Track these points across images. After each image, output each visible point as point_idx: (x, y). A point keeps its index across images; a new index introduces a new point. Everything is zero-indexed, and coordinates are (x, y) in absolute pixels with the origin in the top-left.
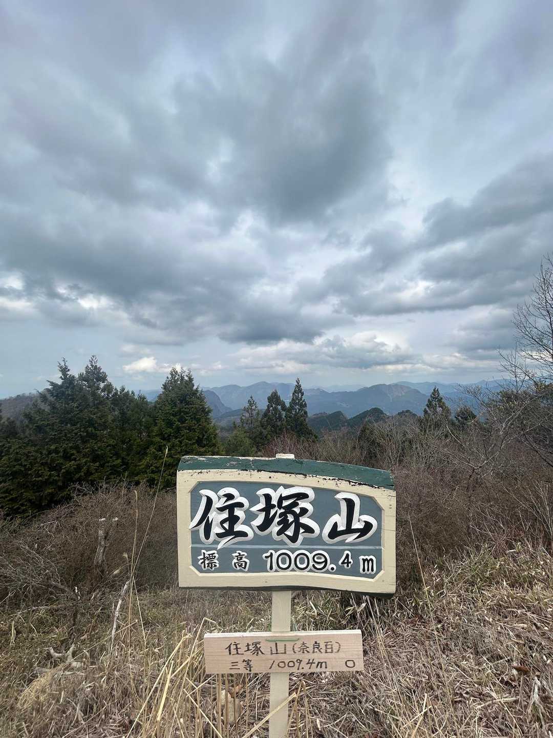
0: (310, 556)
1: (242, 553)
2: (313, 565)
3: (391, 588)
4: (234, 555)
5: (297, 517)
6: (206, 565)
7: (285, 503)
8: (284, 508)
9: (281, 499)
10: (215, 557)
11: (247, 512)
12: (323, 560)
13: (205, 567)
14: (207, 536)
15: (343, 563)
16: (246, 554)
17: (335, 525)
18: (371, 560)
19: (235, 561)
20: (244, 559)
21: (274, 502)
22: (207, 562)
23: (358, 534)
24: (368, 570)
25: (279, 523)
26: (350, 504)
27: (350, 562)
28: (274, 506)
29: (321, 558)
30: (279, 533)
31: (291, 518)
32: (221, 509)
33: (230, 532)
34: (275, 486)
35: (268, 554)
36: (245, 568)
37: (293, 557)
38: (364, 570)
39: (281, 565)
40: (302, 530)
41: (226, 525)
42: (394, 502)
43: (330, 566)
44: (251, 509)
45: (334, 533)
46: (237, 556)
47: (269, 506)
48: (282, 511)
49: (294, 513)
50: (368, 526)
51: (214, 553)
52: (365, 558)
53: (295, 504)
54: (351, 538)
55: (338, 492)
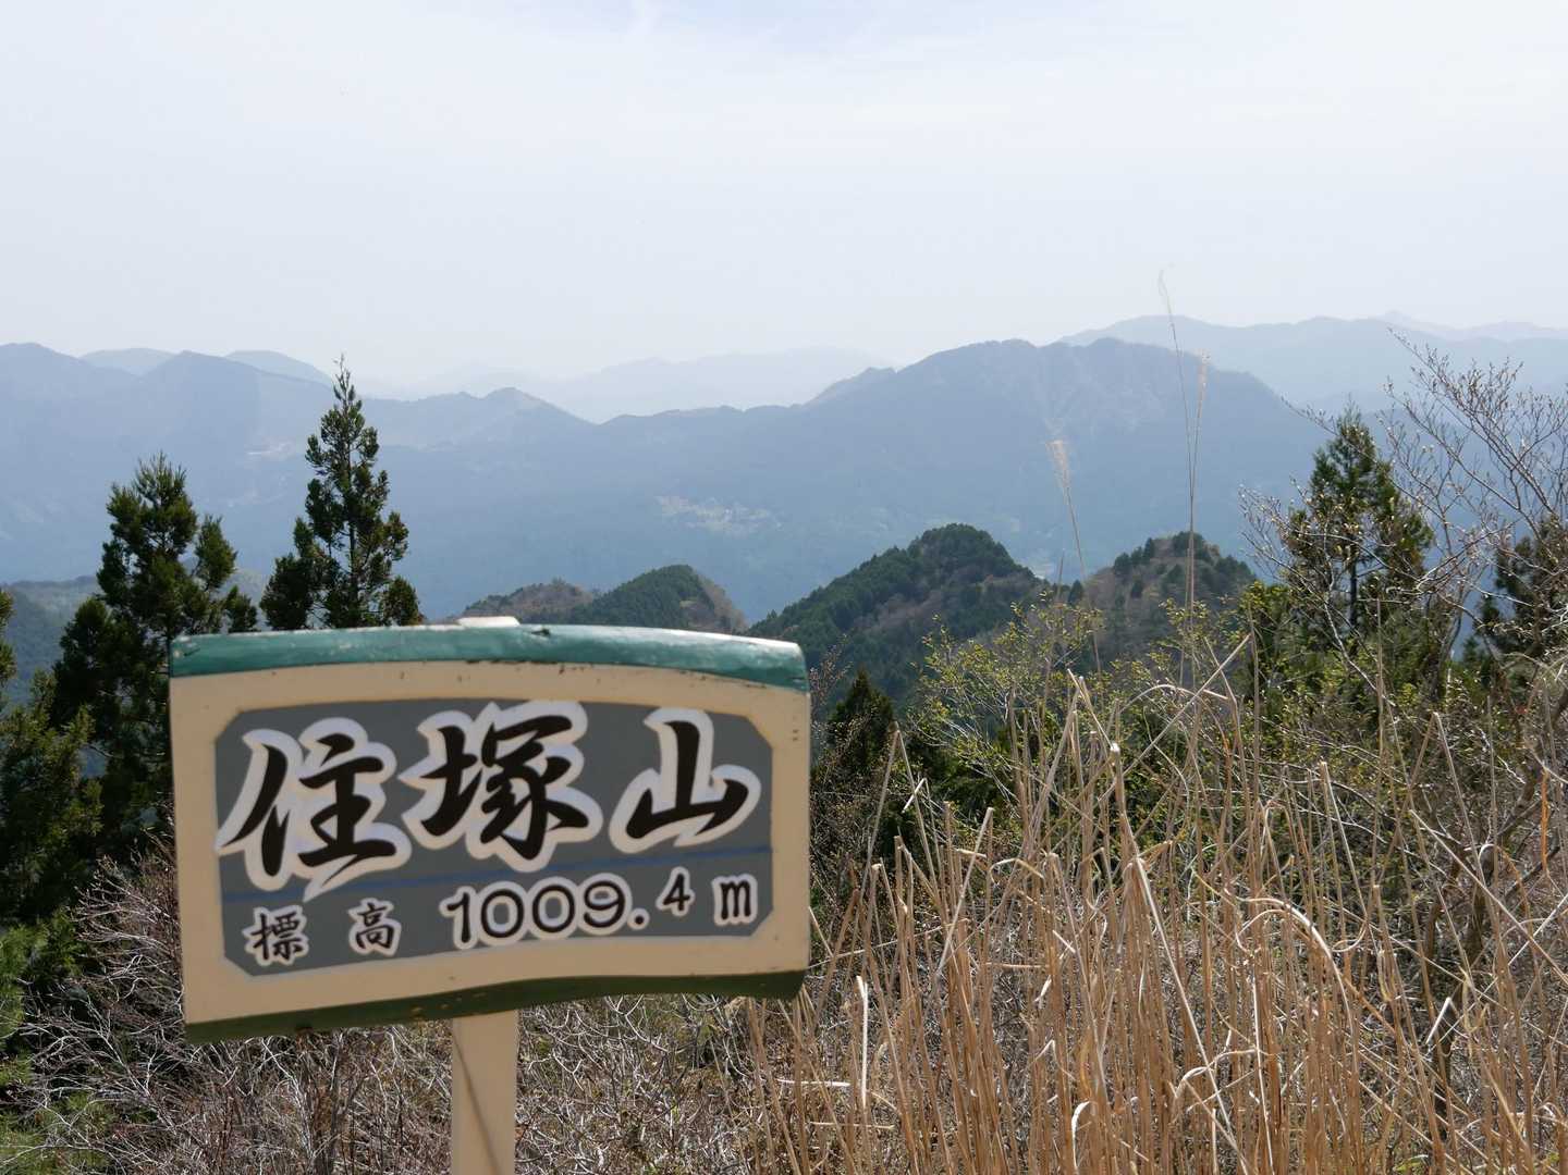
0: (578, 892)
1: (377, 904)
2: (587, 918)
3: (795, 957)
4: (353, 913)
5: (537, 784)
6: (271, 950)
7: (505, 748)
8: (501, 762)
9: (493, 738)
10: (297, 923)
11: (391, 786)
12: (613, 896)
13: (266, 956)
14: (272, 863)
15: (668, 900)
16: (390, 906)
17: (647, 798)
18: (745, 885)
19: (359, 926)
20: (384, 920)
21: (473, 746)
22: (272, 939)
23: (706, 819)
24: (736, 913)
25: (486, 807)
26: (687, 736)
27: (688, 898)
28: (471, 760)
29: (604, 895)
30: (488, 835)
31: (520, 788)
32: (313, 782)
33: (342, 847)
34: (473, 707)
35: (457, 898)
36: (387, 945)
37: (528, 899)
38: (725, 915)
39: (494, 926)
40: (552, 820)
41: (331, 826)
42: (804, 724)
43: (629, 915)
44: (402, 777)
45: (643, 821)
46: (364, 915)
47: (457, 759)
48: (497, 770)
49: (530, 776)
50: (736, 793)
51: (293, 914)
52: (727, 881)
53: (532, 749)
54: (687, 832)
55: (651, 709)
